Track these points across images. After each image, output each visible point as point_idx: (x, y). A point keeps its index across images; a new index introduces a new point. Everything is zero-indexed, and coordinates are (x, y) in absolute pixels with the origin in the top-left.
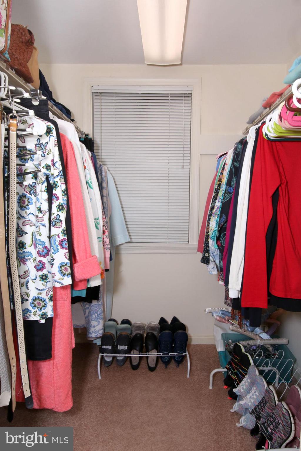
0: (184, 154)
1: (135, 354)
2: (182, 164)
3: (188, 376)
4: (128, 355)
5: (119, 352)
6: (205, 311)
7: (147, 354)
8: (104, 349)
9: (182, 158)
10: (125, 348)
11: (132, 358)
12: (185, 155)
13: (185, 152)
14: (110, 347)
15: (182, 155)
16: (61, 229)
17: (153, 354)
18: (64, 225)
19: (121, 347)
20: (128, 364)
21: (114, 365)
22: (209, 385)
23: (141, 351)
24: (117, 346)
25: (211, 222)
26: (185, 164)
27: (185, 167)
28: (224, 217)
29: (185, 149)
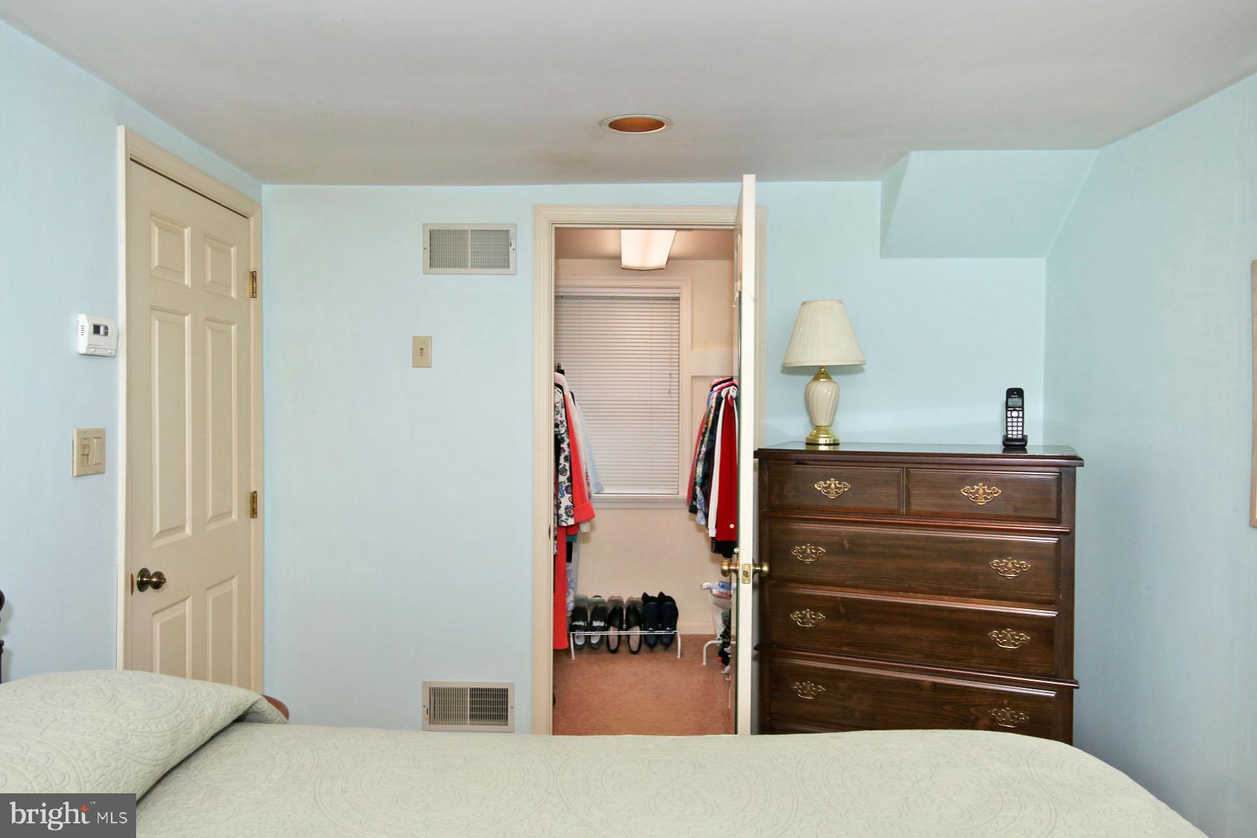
0: (670, 375)
1: (612, 632)
2: (668, 387)
3: (679, 657)
4: (605, 633)
5: (594, 629)
6: (701, 586)
7: (628, 633)
8: (576, 625)
9: (668, 380)
10: (602, 624)
11: (610, 638)
12: (673, 376)
13: (672, 372)
14: (581, 623)
15: (668, 376)
16: (567, 476)
17: (636, 632)
18: (568, 474)
19: (596, 624)
20: (604, 647)
21: (586, 649)
22: (702, 661)
23: (620, 628)
24: (591, 623)
25: (698, 468)
26: (672, 387)
27: (672, 391)
28: (707, 463)
29: (672, 368)
